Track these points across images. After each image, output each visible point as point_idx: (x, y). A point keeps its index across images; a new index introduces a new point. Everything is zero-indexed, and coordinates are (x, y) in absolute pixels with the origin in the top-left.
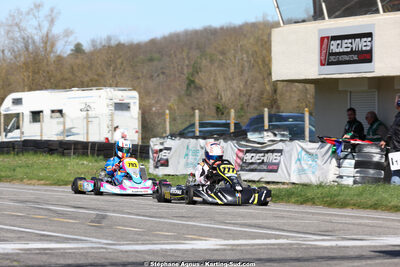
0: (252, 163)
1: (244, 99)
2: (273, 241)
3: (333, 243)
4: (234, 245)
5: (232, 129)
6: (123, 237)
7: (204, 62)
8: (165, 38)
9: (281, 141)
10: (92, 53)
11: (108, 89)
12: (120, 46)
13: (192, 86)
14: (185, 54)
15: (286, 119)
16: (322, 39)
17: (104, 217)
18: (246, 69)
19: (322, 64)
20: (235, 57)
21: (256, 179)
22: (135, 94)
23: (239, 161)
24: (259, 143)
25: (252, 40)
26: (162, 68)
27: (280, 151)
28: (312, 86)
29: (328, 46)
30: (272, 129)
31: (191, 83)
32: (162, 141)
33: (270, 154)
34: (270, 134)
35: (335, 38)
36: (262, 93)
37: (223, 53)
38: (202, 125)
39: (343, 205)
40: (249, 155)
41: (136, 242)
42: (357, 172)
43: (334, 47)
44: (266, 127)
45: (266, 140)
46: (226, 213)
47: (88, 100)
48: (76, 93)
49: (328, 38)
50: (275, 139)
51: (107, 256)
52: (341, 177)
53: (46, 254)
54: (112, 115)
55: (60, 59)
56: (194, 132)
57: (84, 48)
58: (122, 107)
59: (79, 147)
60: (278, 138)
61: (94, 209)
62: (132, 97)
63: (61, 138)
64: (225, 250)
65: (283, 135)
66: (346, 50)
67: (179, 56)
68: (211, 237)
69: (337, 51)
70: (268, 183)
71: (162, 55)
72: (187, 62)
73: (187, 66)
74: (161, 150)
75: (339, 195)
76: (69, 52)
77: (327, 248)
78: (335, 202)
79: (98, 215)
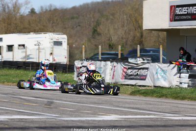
0: (131, 75)
1: (124, 40)
2: (147, 117)
3: (180, 118)
4: (125, 118)
5: (120, 57)
6: (63, 113)
7: (103, 20)
8: (81, 6)
9: (148, 63)
10: (41, 14)
11: (50, 34)
12: (56, 10)
13: (96, 33)
14: (91, 16)
15: (149, 51)
16: (171, 7)
17: (52, 103)
18: (126, 24)
19: (171, 21)
20: (120, 17)
21: (134, 84)
22: (65, 36)
23: (124, 74)
24: (135, 64)
25: (129, 8)
26: (79, 23)
27: (147, 69)
28: (165, 33)
29: (175, 10)
30: (141, 56)
31: (95, 31)
32: (81, 62)
33: (141, 70)
34: (141, 59)
35: (178, 6)
36: (134, 37)
37: (113, 15)
38: (102, 54)
39: (183, 98)
40: (130, 71)
41: (71, 116)
42: (190, 81)
43: (178, 11)
44: (138, 56)
45: (139, 62)
46: (119, 102)
47: (39, 40)
48: (32, 35)
49: (174, 6)
50: (144, 62)
51: (57, 123)
52: (181, 83)
53: (23, 121)
54: (52, 48)
55: (22, 17)
56: (98, 58)
57: (36, 11)
58: (58, 43)
59: (35, 65)
60: (146, 61)
61: (46, 99)
62: (63, 38)
63: (24, 60)
64: (121, 121)
65: (148, 60)
66: (184, 13)
67: (88, 16)
68: (112, 114)
69: (180, 13)
70: (140, 86)
71: (79, 16)
72: (93, 20)
73: (93, 22)
74: (81, 67)
75: (180, 93)
76: (28, 13)
77: (177, 120)
78: (178, 97)
79: (48, 101)
